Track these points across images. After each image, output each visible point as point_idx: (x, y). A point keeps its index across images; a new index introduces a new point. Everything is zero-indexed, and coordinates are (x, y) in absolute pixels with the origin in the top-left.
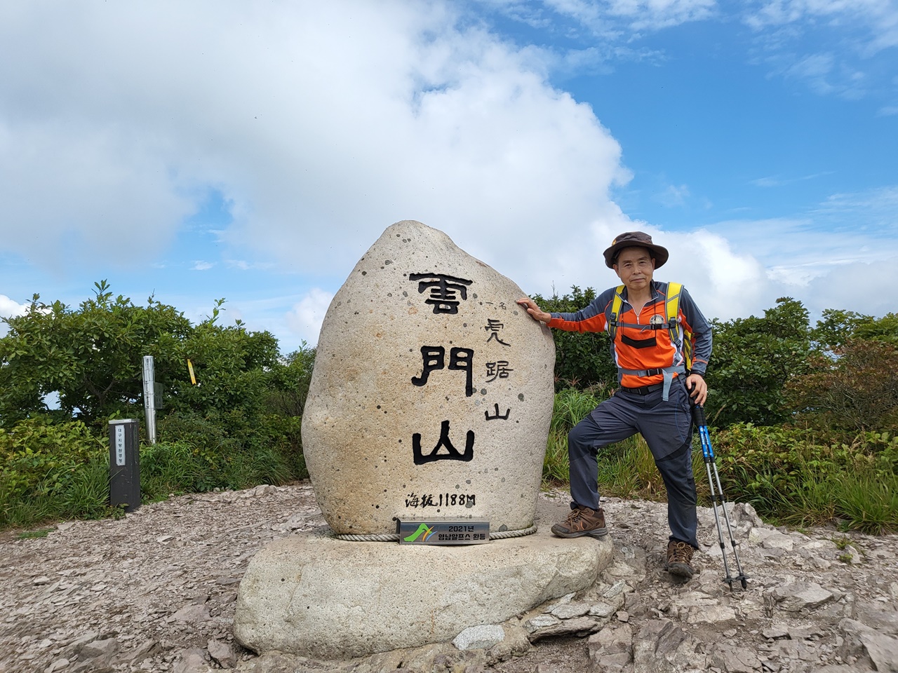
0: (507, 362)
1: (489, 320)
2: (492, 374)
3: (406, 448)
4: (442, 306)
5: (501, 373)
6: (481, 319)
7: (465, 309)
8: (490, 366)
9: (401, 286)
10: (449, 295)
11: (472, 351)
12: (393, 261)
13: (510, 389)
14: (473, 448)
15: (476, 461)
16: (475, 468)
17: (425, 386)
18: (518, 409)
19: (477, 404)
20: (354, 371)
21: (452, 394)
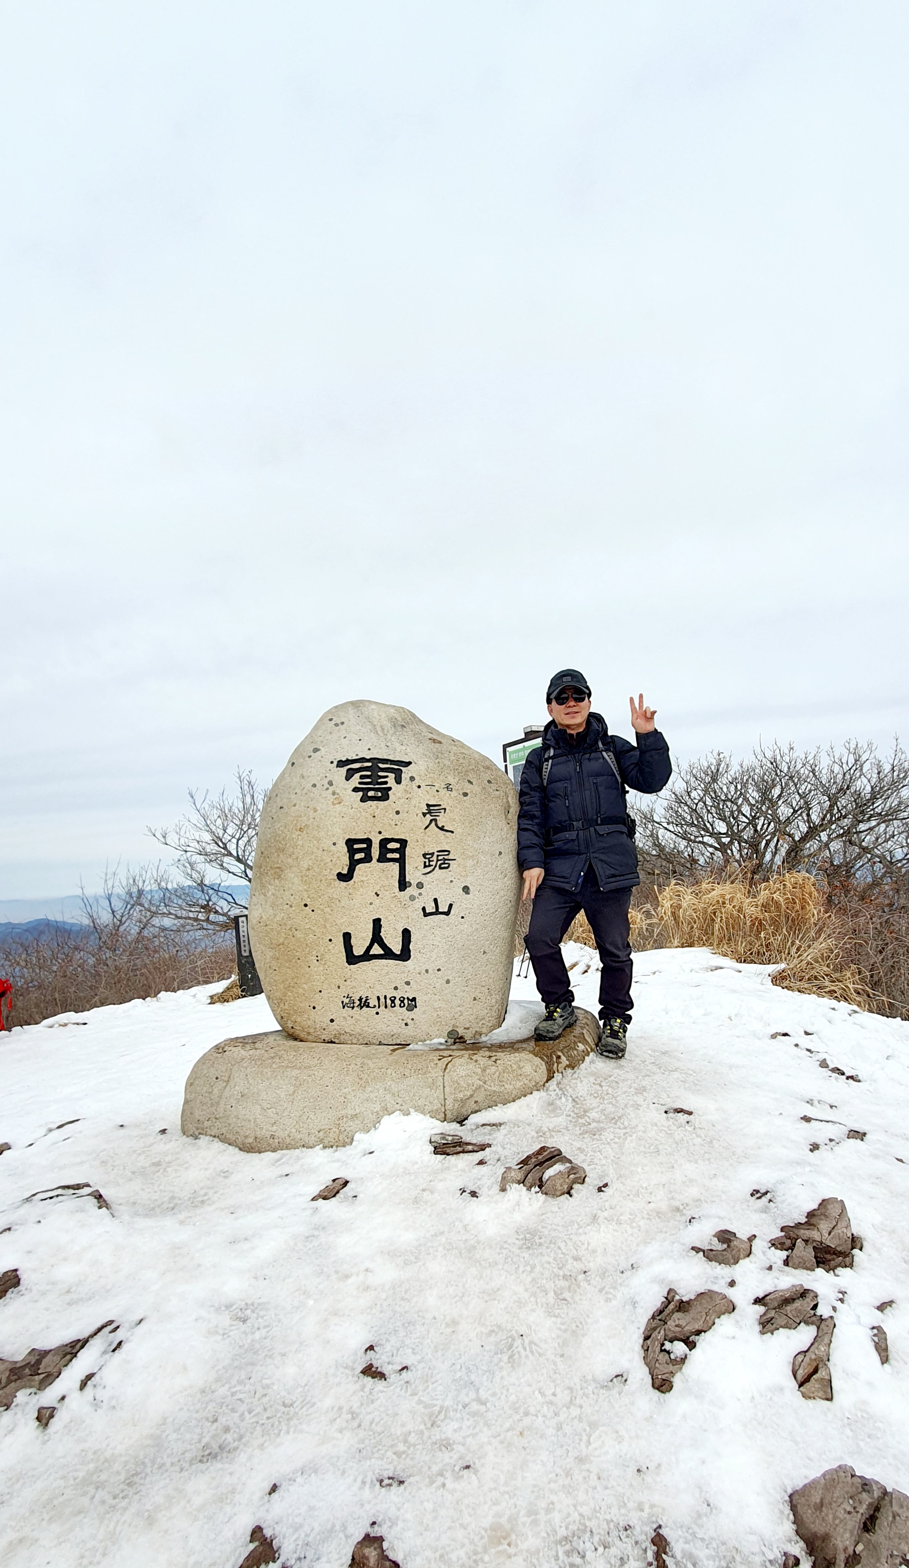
0: (449, 851)
1: (428, 805)
2: (430, 866)
3: (337, 947)
4: (371, 794)
5: (441, 864)
6: (417, 805)
7: (399, 795)
8: (428, 856)
9: (327, 775)
10: (380, 781)
11: (406, 841)
12: (321, 748)
13: (451, 881)
14: (411, 947)
15: (415, 960)
16: (414, 969)
17: (352, 881)
18: (462, 904)
19: (412, 898)
20: (279, 868)
21: (382, 889)
